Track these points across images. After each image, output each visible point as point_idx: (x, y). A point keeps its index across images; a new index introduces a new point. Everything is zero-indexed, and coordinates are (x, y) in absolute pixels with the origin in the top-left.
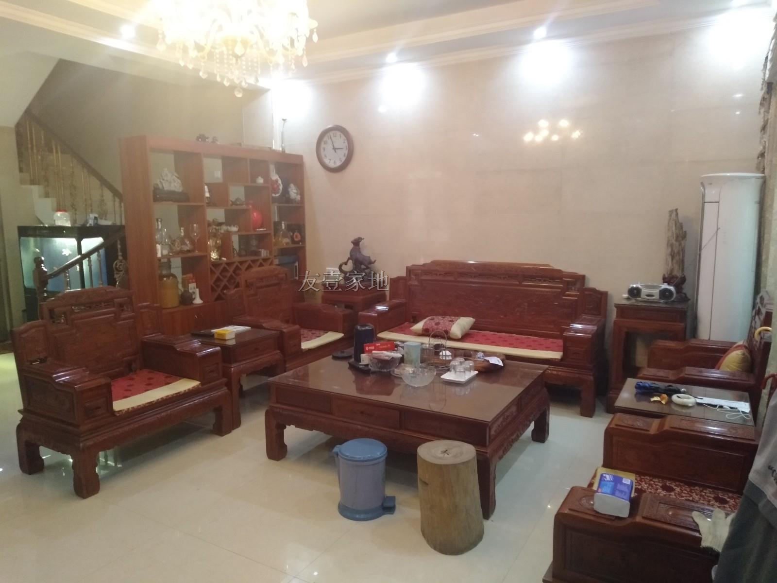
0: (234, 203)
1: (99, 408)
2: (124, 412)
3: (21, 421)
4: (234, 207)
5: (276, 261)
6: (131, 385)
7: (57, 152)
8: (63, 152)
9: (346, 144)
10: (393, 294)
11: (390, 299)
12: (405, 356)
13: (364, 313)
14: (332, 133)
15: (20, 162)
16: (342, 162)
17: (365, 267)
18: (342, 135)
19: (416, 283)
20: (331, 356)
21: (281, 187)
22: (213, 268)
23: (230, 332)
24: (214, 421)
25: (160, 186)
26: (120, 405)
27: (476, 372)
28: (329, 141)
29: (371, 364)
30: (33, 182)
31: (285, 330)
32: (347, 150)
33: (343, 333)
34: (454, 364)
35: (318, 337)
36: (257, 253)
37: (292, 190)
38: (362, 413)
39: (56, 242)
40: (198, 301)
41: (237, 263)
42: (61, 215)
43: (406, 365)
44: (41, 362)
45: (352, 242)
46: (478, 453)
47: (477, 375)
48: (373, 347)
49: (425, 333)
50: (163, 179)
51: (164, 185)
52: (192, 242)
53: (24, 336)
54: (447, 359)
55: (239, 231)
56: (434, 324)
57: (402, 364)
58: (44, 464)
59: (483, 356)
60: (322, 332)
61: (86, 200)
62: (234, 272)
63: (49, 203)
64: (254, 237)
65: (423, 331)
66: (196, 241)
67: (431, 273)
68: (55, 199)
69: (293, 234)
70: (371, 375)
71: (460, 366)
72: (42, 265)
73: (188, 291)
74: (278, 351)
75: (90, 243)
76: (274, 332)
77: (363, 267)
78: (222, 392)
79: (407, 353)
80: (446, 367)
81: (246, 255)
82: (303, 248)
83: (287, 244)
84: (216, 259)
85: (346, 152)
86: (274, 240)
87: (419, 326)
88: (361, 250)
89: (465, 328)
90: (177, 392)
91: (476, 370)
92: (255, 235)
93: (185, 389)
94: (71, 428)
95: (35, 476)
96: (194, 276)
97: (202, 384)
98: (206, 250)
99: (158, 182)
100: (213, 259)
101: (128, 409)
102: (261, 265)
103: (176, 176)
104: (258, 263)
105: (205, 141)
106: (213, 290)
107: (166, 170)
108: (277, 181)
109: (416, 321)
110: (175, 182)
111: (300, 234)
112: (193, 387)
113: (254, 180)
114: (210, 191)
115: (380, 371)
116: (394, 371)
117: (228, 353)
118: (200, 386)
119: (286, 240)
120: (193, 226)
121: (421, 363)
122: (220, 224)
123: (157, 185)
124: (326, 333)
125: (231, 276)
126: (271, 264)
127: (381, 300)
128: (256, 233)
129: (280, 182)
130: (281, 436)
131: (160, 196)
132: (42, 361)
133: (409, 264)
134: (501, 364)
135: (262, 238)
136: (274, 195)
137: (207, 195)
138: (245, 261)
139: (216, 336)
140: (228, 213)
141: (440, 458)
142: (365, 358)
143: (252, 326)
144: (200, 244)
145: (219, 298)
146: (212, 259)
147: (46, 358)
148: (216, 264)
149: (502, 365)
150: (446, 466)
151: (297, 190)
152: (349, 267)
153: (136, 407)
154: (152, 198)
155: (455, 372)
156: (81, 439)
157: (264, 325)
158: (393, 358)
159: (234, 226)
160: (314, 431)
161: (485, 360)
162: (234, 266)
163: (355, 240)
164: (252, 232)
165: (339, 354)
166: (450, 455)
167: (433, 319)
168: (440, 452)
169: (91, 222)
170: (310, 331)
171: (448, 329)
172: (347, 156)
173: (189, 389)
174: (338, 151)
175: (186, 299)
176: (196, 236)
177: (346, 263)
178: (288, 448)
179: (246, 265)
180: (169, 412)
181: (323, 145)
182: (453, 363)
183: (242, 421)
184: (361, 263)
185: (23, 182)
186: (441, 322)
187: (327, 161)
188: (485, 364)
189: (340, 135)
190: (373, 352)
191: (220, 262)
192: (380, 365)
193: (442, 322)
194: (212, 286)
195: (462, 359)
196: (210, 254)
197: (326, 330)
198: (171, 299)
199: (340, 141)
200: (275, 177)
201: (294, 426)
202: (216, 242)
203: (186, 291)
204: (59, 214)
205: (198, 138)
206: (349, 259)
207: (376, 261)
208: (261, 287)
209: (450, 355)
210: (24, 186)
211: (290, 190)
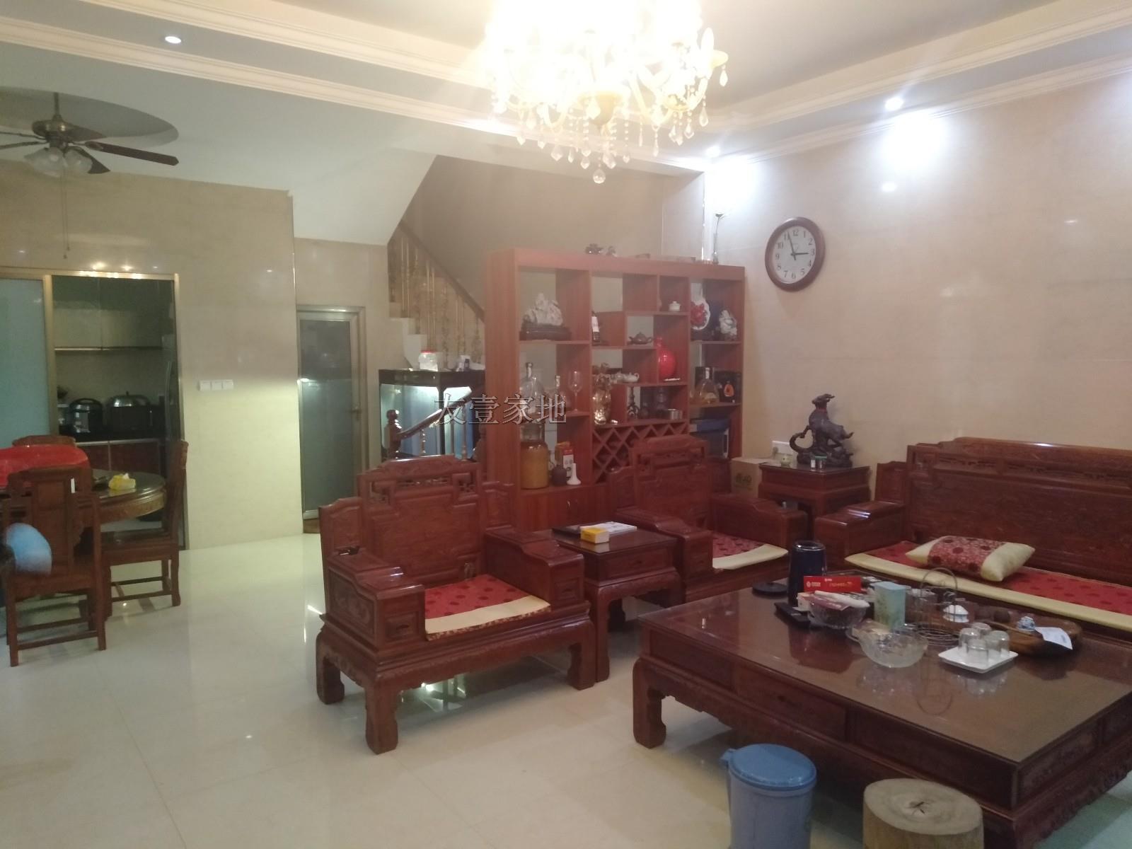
0: (634, 341)
1: (407, 626)
2: (438, 637)
3: (322, 629)
4: (634, 347)
5: (693, 428)
6: (460, 597)
7: (431, 275)
8: (437, 275)
9: (814, 246)
10: (882, 492)
11: (877, 498)
12: (877, 606)
13: (826, 520)
14: (791, 230)
15: (391, 289)
16: (806, 274)
17: (833, 443)
18: (807, 231)
19: (924, 474)
20: (751, 588)
21: (708, 317)
22: (597, 435)
23: (603, 532)
24: (569, 665)
25: (532, 318)
26: (436, 626)
27: (1013, 655)
28: (787, 243)
29: (813, 614)
30: (404, 314)
31: (687, 537)
32: (814, 257)
33: (786, 549)
34: (967, 634)
35: (745, 551)
36: (665, 415)
37: (725, 319)
38: (781, 698)
39: (416, 392)
40: (574, 481)
41: (632, 429)
42: (427, 356)
43: (876, 623)
44: (350, 554)
45: (814, 402)
46: (987, 817)
47: (1015, 659)
48: (820, 583)
49: (933, 563)
50: (537, 309)
51: (537, 316)
52: (570, 396)
53: (333, 516)
54: (958, 620)
55: (639, 381)
56: (950, 551)
57: (869, 622)
58: (344, 692)
59: (1032, 625)
60: (752, 544)
61: (459, 337)
62: (628, 441)
63: (419, 340)
64: (662, 390)
65: (928, 561)
66: (576, 395)
67: (955, 459)
68: (426, 336)
69: (724, 386)
70: (812, 633)
71: (978, 640)
72: (396, 421)
73: (563, 466)
74: (674, 569)
75: (457, 393)
76: (668, 538)
77: (831, 442)
78: (581, 623)
79: (879, 602)
80: (952, 636)
81: (648, 417)
82: (737, 409)
83: (712, 401)
84: (602, 422)
85: (812, 258)
86: (691, 396)
87: (923, 551)
88: (829, 415)
89: (1011, 563)
90: (515, 615)
91: (1012, 649)
92: (664, 387)
93: (526, 613)
94: (368, 651)
95: (332, 707)
96: (571, 445)
97: (552, 607)
98: (589, 408)
99: (529, 312)
100: (598, 421)
101: (445, 632)
102: (669, 433)
103: (555, 305)
104: (666, 428)
105: (597, 253)
106: (595, 466)
107: (541, 296)
108: (702, 307)
109: (921, 541)
110: (553, 311)
111: (734, 388)
112: (539, 611)
113: (665, 307)
114: (600, 324)
115: (827, 627)
116: (851, 630)
117: (596, 565)
118: (550, 611)
119: (710, 396)
120: (573, 373)
121: (907, 621)
122: (613, 371)
123: (528, 317)
124: (760, 545)
125: (623, 447)
126: (685, 432)
127: (860, 498)
128: (665, 384)
129: (707, 308)
130: (657, 709)
131: (530, 332)
132: (354, 552)
133: (914, 443)
134: (1068, 644)
135: (674, 393)
136: (696, 328)
137: (596, 329)
138: (646, 426)
139: (583, 537)
140: (626, 354)
141: (905, 817)
142: (804, 601)
143: (640, 526)
144: (580, 401)
145: (603, 478)
146: (596, 422)
147: (358, 547)
148: (601, 430)
149: (1071, 648)
150: (914, 835)
151: (732, 319)
152: (807, 442)
153: (455, 632)
154: (517, 336)
155: (968, 649)
156: (379, 669)
157: (657, 526)
158: (850, 607)
159: (633, 374)
160: (703, 712)
161: (1036, 632)
162: (628, 433)
163: (819, 399)
164: (658, 384)
165: (765, 588)
166: (927, 814)
167: (949, 541)
168: (907, 804)
169: (461, 366)
170: (734, 540)
171: (977, 563)
172: (813, 266)
173: (532, 613)
174: (797, 257)
175: (558, 477)
176: (577, 388)
177: (802, 435)
178: (668, 731)
179: (646, 431)
180: (503, 643)
181: (776, 250)
182: (965, 632)
183: (611, 670)
184: (828, 436)
185: (392, 314)
186: (966, 548)
187: (780, 274)
188: (1034, 640)
189: (805, 232)
190: (818, 592)
191: (608, 426)
192: (827, 616)
193: (968, 548)
194: (593, 461)
195: (986, 627)
196: (594, 414)
197: (760, 540)
198: (537, 476)
199: (804, 242)
200: (699, 300)
201: (674, 698)
202: (604, 398)
203: (560, 466)
204: (425, 355)
205: (587, 250)
206: (807, 429)
207: (854, 435)
208: (662, 467)
209: (964, 615)
210: (393, 320)
211: (721, 320)
